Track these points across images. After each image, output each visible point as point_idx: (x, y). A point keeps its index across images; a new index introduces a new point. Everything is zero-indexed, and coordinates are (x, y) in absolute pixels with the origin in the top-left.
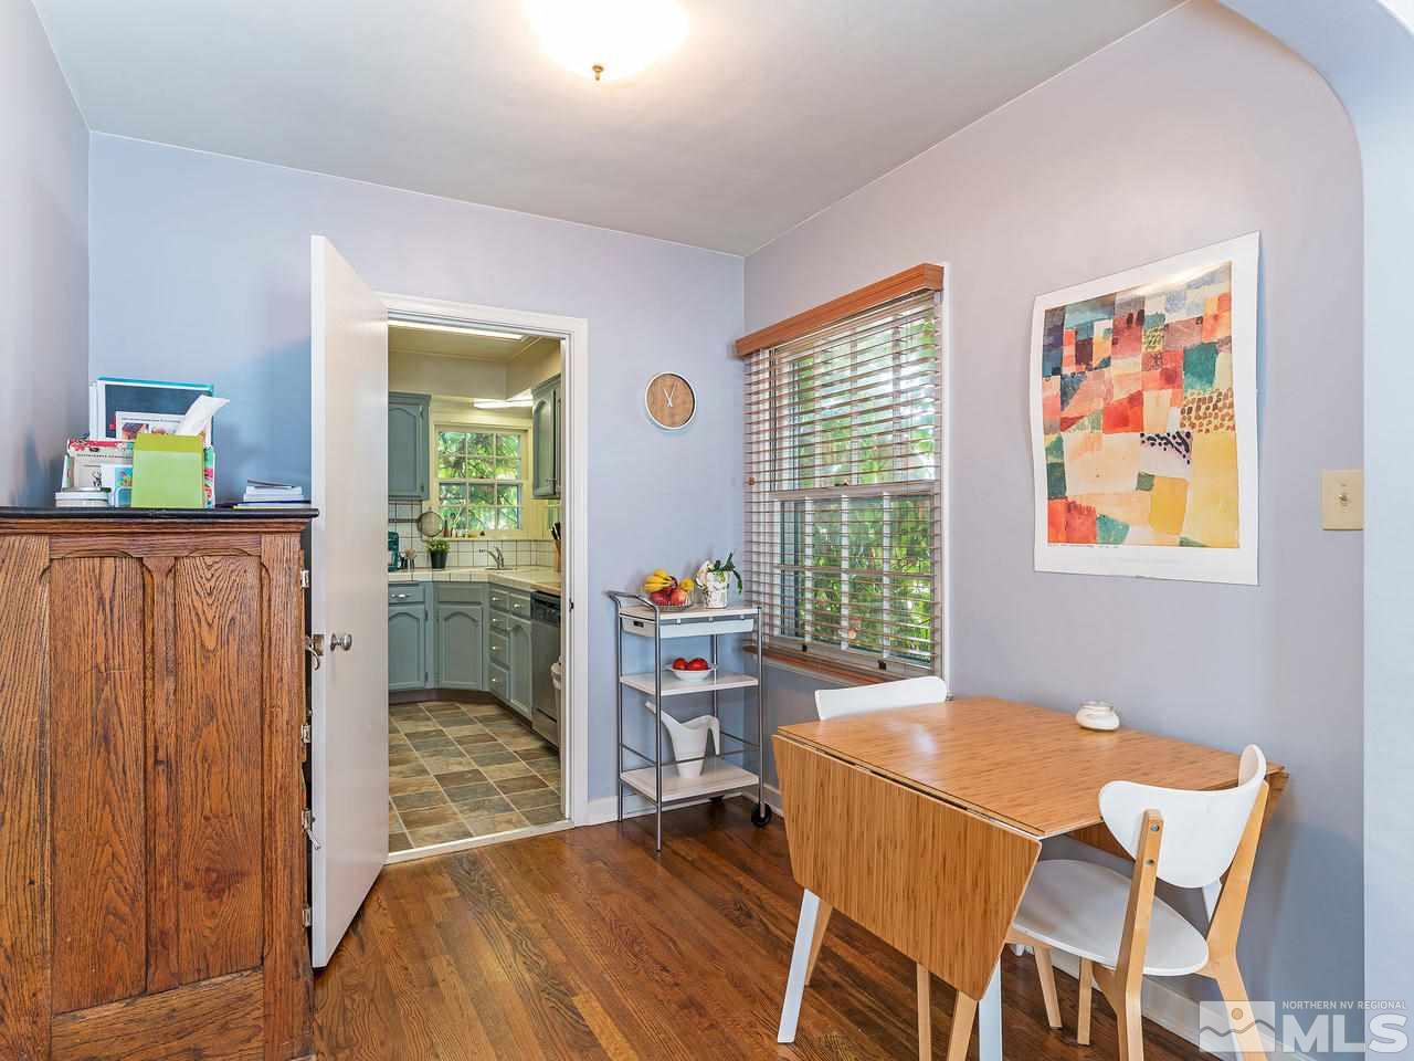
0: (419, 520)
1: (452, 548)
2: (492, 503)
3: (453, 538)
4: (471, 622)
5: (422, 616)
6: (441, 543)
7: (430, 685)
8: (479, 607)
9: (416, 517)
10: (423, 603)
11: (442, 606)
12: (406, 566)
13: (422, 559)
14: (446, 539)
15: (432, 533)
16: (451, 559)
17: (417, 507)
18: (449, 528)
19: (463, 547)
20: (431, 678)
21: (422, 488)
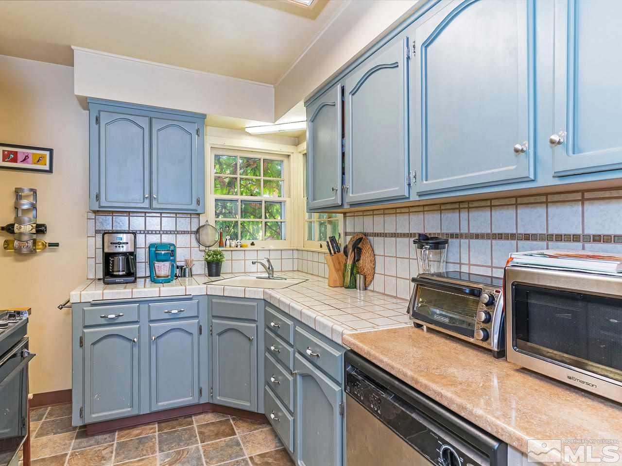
0: (197, 232)
1: (227, 256)
2: (260, 217)
3: (228, 248)
4: (247, 340)
5: (195, 331)
6: (216, 253)
7: (204, 400)
8: (254, 325)
9: (194, 229)
10: (197, 317)
11: (215, 321)
12: (185, 276)
13: (199, 268)
14: (221, 249)
15: (208, 244)
16: (225, 267)
17: (195, 221)
18: (224, 240)
19: (237, 255)
20: (205, 392)
21: (198, 202)
